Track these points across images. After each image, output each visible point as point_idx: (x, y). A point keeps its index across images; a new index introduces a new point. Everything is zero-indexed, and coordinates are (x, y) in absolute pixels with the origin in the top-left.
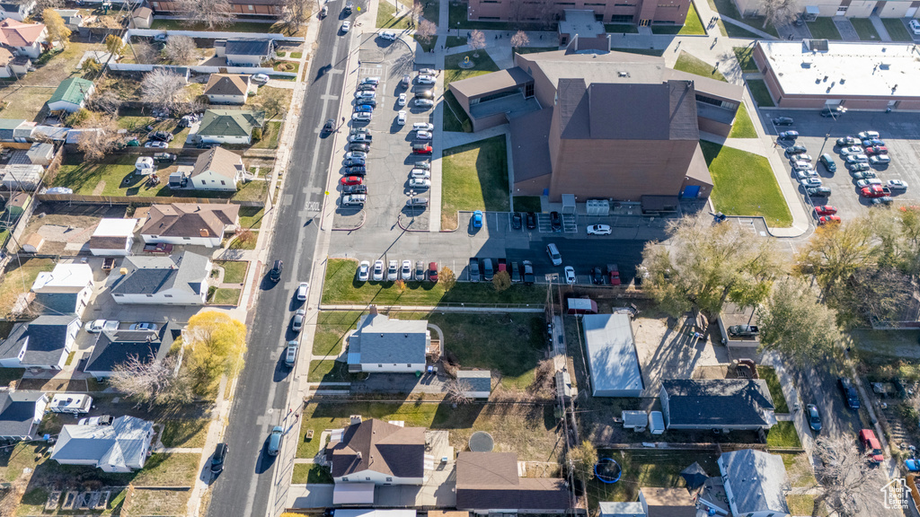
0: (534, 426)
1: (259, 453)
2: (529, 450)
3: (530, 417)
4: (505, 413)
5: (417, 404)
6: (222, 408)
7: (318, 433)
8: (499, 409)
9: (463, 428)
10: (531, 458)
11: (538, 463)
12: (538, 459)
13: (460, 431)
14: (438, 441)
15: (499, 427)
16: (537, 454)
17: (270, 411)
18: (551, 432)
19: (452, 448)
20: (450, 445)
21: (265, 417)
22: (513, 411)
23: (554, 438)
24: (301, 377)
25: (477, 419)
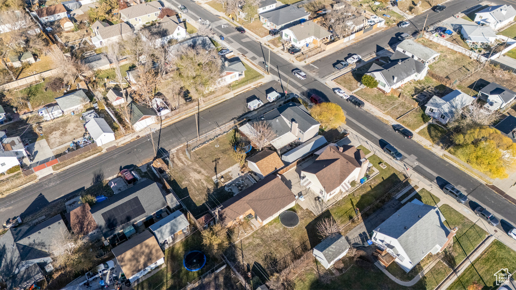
0: (266, 257)
1: (392, 145)
2: (258, 240)
3: (274, 262)
4: (293, 252)
5: (351, 218)
6: (438, 151)
7: (381, 170)
8: (299, 251)
9: (310, 224)
10: (252, 235)
11: (246, 235)
12: (248, 238)
13: (310, 220)
14: (317, 206)
15: (289, 240)
16: (250, 240)
17: (416, 163)
18: (252, 263)
19: (305, 208)
20: (307, 209)
21: (414, 160)
22: (289, 258)
23: (247, 259)
24: (431, 189)
25: (307, 235)
